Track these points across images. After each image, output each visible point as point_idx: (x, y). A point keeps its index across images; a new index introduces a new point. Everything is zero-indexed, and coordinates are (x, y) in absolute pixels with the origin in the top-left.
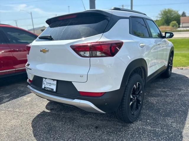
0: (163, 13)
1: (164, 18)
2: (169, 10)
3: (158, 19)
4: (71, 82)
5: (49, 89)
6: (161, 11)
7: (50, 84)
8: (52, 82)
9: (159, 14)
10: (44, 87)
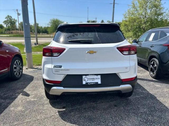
0: (52, 22)
1: (54, 26)
2: (57, 20)
3: (49, 26)
4: (115, 74)
5: (93, 83)
6: (51, 20)
7: (94, 79)
8: (95, 77)
9: (50, 22)
10: (86, 83)
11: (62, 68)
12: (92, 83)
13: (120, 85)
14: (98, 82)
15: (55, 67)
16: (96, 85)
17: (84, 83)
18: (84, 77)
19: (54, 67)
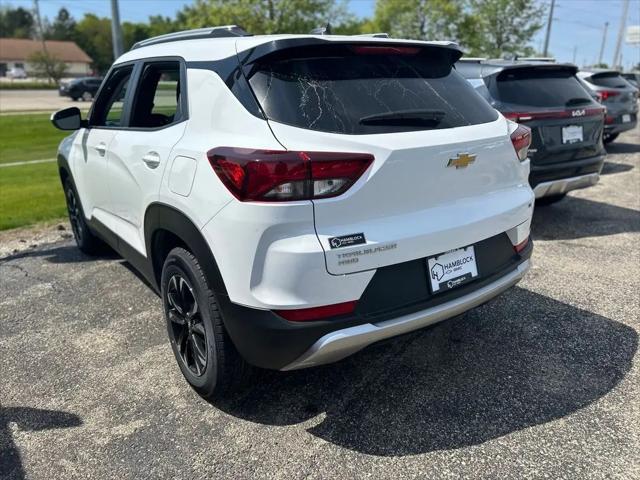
5: (458, 281)
7: (458, 263)
8: (462, 255)
10: (440, 285)
11: (368, 242)
12: (458, 278)
13: (516, 268)
14: (470, 274)
15: (335, 242)
16: (468, 285)
17: (435, 286)
18: (431, 263)
19: (332, 247)
